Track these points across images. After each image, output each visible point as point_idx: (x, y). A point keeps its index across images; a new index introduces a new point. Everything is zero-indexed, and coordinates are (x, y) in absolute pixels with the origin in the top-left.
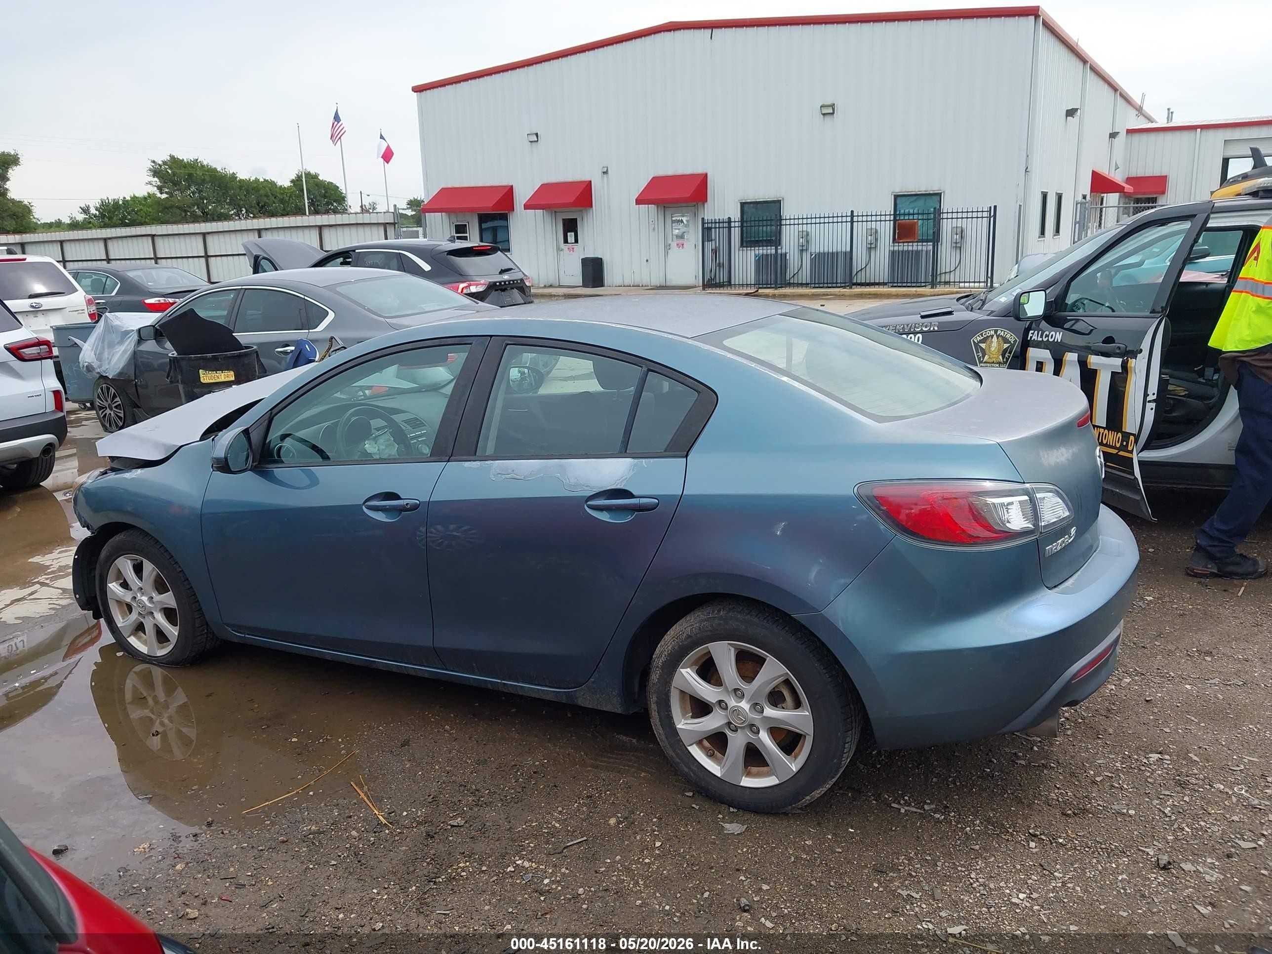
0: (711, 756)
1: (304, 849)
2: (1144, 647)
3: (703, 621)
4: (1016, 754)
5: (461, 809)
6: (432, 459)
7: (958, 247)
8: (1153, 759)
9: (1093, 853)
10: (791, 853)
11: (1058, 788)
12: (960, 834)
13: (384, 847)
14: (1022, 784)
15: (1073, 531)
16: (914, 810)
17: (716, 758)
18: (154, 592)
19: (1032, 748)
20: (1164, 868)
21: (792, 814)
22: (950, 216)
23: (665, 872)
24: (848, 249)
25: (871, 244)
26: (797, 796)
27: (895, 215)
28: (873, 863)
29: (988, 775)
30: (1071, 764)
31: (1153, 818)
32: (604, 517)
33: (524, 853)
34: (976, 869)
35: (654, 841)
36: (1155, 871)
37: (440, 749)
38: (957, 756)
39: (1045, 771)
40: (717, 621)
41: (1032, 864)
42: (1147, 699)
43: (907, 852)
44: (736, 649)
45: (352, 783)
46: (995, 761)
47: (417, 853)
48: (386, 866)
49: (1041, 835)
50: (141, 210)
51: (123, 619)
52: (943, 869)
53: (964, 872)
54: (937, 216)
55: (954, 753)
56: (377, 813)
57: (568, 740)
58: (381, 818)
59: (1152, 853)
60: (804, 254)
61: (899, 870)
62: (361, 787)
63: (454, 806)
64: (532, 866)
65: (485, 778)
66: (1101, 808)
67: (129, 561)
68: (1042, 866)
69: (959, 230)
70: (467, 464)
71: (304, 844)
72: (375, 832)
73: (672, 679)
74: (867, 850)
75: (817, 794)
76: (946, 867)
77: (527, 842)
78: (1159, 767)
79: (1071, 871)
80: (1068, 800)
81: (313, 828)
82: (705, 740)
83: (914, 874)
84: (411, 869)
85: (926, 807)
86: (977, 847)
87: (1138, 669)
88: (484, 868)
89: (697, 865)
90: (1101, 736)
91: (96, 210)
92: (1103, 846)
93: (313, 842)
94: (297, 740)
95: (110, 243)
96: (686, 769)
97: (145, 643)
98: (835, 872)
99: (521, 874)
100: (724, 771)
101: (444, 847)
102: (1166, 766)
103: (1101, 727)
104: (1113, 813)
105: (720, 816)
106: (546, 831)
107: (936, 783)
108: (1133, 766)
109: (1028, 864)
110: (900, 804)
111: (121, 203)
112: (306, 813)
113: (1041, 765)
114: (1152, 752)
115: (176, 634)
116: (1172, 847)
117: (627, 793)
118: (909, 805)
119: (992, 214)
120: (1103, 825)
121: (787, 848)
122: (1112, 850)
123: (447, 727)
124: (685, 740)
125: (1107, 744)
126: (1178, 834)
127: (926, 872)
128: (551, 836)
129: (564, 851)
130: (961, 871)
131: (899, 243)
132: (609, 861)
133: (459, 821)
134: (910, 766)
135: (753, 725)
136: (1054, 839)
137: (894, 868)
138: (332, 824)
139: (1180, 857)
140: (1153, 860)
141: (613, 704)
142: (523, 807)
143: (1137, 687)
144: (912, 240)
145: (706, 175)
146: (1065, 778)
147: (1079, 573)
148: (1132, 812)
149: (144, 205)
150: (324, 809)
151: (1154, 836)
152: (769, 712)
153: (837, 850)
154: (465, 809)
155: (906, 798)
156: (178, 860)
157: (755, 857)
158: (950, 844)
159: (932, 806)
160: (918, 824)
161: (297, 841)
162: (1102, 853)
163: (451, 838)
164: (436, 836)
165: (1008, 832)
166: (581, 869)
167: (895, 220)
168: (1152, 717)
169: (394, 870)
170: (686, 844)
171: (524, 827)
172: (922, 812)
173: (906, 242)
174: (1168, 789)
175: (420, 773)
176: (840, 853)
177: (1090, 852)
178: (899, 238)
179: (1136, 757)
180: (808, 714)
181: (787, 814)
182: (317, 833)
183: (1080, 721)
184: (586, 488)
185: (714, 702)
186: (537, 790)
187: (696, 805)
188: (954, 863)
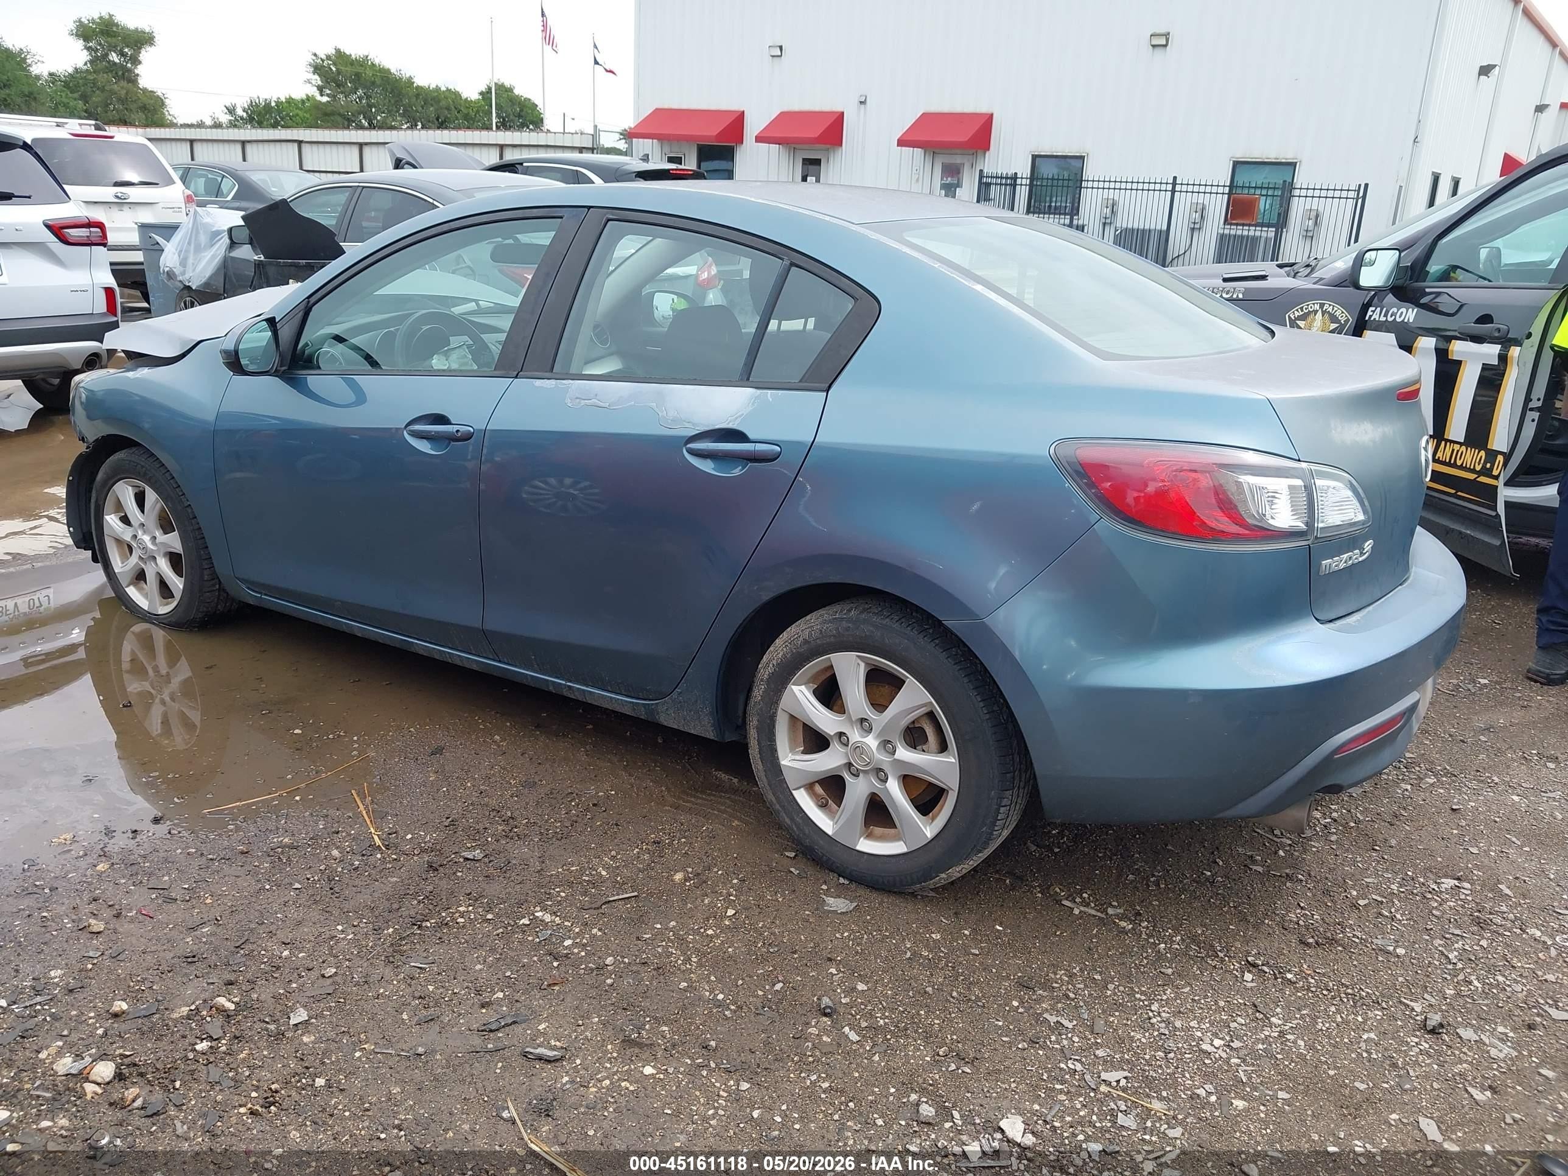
0: (823, 806)
1: (266, 865)
2: (1463, 741)
3: (825, 622)
4: (1252, 857)
5: (484, 839)
6: (497, 373)
7: (1309, 236)
8: (1446, 886)
9: (1333, 998)
10: (908, 946)
11: (1302, 908)
12: (1150, 951)
13: (369, 875)
14: (1252, 897)
15: (1368, 545)
16: (1093, 912)
17: (830, 811)
18: (157, 529)
19: (1276, 853)
20: (1433, 1031)
21: (922, 896)
22: (1303, 193)
23: (730, 950)
24: (1165, 227)
25: (1194, 223)
26: (928, 874)
27: (1231, 186)
28: (1019, 974)
29: (1207, 879)
30: (1327, 878)
31: (1430, 963)
32: (707, 466)
33: (550, 903)
34: (1162, 1000)
35: (728, 908)
36: (1418, 1033)
37: (479, 763)
38: (1169, 850)
39: (1288, 884)
40: (844, 624)
41: (1242, 1001)
42: (1454, 807)
43: (1069, 966)
44: (867, 664)
45: (353, 791)
46: (1221, 863)
47: (411, 887)
48: (364, 898)
49: (1263, 965)
50: (298, 115)
51: (122, 563)
52: (1115, 994)
53: (1143, 1001)
54: (1286, 192)
55: (1166, 845)
56: (373, 831)
57: (649, 770)
58: (376, 838)
59: (1418, 1009)
60: (1107, 228)
61: (1053, 988)
62: (363, 798)
63: (476, 835)
64: (554, 922)
65: (527, 804)
66: (1357, 940)
67: (130, 488)
68: (1256, 1006)
69: (1313, 214)
70: (538, 383)
71: (268, 859)
72: (363, 855)
73: (779, 698)
74: (1015, 956)
75: (956, 872)
76: (1119, 991)
77: (558, 890)
78: (1453, 896)
79: (1296, 1018)
80: (1312, 924)
81: (286, 840)
82: (817, 784)
83: (1072, 995)
84: (395, 906)
85: (1110, 911)
86: (1170, 971)
87: (1448, 768)
88: (490, 916)
89: (777, 946)
90: (1377, 848)
91: (244, 111)
92: (1349, 991)
93: (279, 858)
94: (300, 732)
95: (248, 147)
96: (787, 820)
97: (146, 596)
98: (963, 980)
99: (538, 929)
100: (837, 827)
101: (448, 884)
102: (1463, 897)
103: (1381, 837)
104: (1373, 949)
105: (824, 887)
106: (587, 879)
107: (1132, 882)
108: (1415, 891)
109: (1235, 1002)
110: (1075, 902)
111: (273, 104)
112: (283, 822)
113: (1284, 875)
114: (1446, 876)
115: (181, 587)
116: (1450, 1004)
117: (709, 844)
118: (1088, 905)
119: (1361, 194)
120: (1355, 963)
121: (904, 939)
122: (1362, 998)
123: (497, 737)
124: (790, 780)
125: (1383, 858)
126: (1462, 988)
127: (1090, 995)
128: (591, 886)
129: (603, 907)
130: (1140, 1000)
131: (1231, 224)
132: (659, 926)
133: (478, 854)
134: (1100, 855)
135: (881, 770)
136: (1280, 973)
137: (1047, 985)
138: (311, 839)
139: (1460, 1019)
140: (1418, 1018)
141: (703, 726)
142: (566, 846)
143: (1442, 791)
144: (1248, 222)
145: (992, 115)
146: (1314, 895)
147: (1370, 608)
148: (1401, 951)
149: (301, 109)
150: (307, 819)
151: (1426, 987)
152: (904, 753)
153: (973, 951)
154: (490, 839)
155: (1085, 895)
156: (104, 859)
157: (858, 945)
158: (1133, 962)
159: (1119, 911)
160: (1095, 932)
161: (260, 854)
162: (1345, 1000)
163: (459, 874)
164: (441, 869)
165: (1218, 956)
166: (619, 932)
167: (1230, 194)
168: (1455, 832)
169: (373, 905)
170: (769, 917)
171: (560, 870)
172: (1103, 916)
173: (1240, 225)
174: (1459, 927)
175: (445, 789)
176: (976, 955)
177: (1329, 997)
178: (1232, 218)
179: (1422, 880)
180: (953, 760)
181: (916, 896)
182: (289, 847)
183: (1352, 824)
184: (687, 425)
185: (832, 734)
186: (591, 827)
187: (796, 869)
188: (1132, 988)
